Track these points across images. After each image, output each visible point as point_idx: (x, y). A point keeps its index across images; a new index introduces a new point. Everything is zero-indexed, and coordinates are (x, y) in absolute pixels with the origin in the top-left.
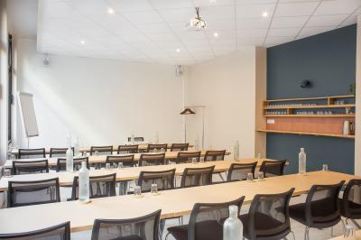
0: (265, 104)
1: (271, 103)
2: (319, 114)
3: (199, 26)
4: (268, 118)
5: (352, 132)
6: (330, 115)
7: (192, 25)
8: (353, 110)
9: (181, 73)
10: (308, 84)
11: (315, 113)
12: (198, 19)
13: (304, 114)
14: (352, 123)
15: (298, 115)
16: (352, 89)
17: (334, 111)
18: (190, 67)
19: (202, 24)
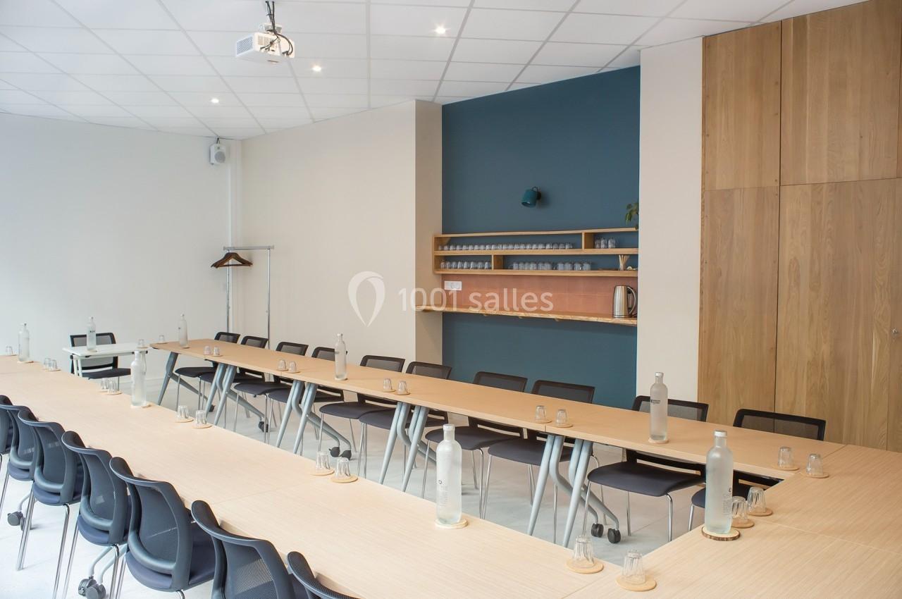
0: (439, 242)
1: (453, 242)
2: (563, 271)
3: (277, 51)
4: (445, 277)
5: (632, 312)
6: (586, 272)
7: (257, 47)
8: (633, 261)
9: (221, 157)
10: (538, 198)
11: (554, 267)
12: (274, 31)
13: (530, 270)
14: (631, 292)
15: (517, 270)
16: (632, 215)
17: (595, 263)
18: (245, 143)
19: (285, 46)
